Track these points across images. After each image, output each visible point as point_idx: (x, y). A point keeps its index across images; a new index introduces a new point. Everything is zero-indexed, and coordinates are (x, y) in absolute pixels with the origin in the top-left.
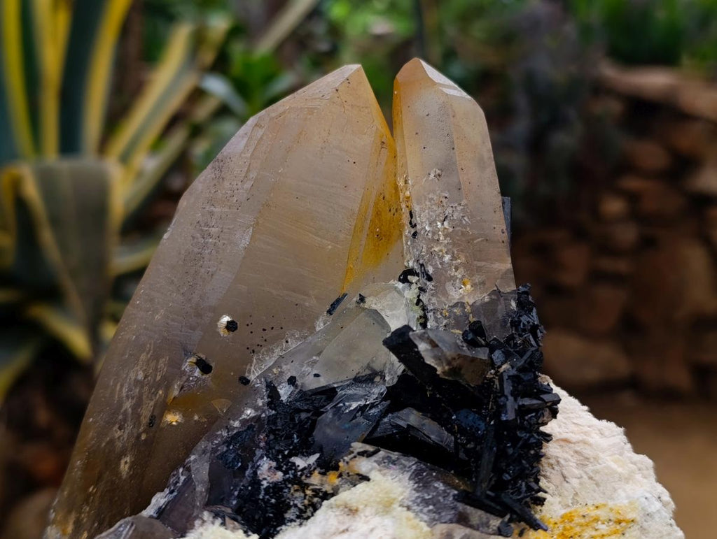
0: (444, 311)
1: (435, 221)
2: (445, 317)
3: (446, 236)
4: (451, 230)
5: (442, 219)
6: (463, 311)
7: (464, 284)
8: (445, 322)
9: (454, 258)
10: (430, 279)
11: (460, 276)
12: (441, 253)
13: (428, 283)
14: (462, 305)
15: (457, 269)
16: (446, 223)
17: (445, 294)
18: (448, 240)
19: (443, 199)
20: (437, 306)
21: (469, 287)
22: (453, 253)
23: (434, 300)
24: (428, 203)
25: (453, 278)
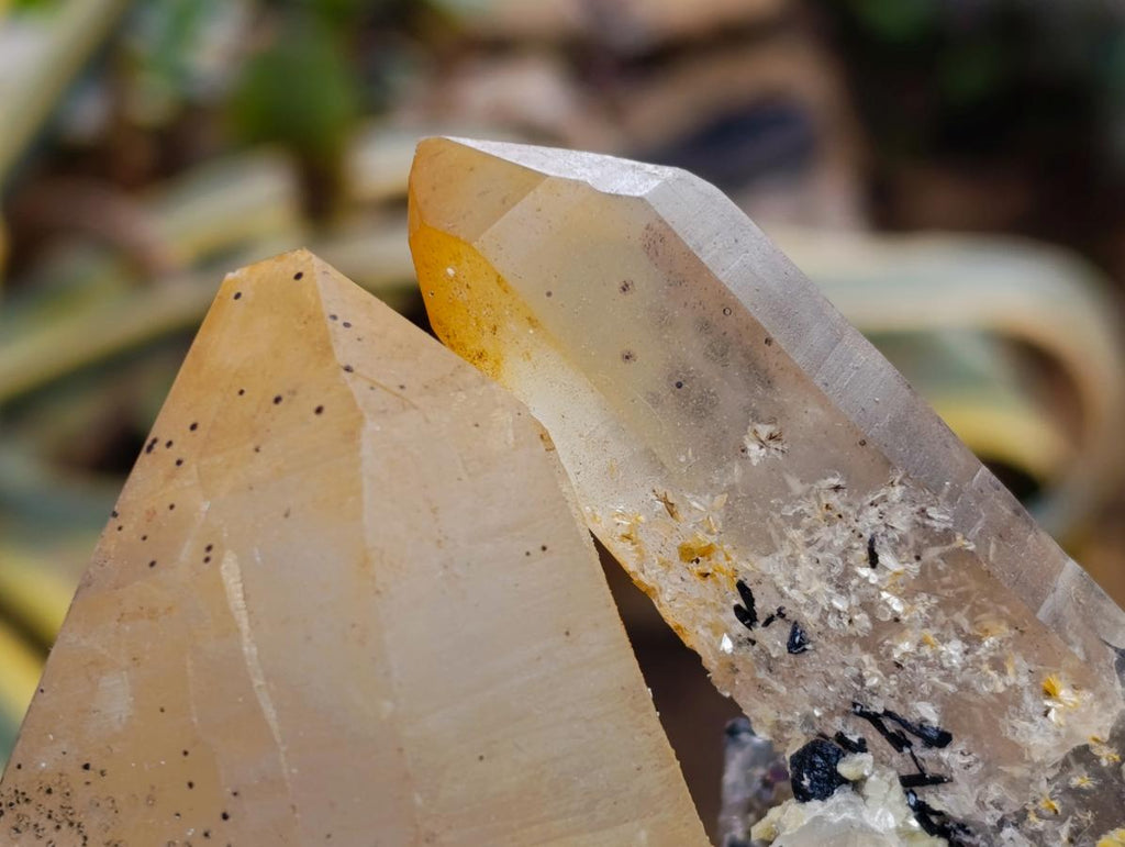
0: (1042, 805)
1: (848, 573)
2: (1057, 817)
3: (907, 595)
4: (915, 567)
5: (863, 554)
6: (1098, 773)
7: (1048, 694)
8: (1064, 832)
9: (971, 641)
10: (943, 740)
11: (1024, 680)
12: (927, 651)
13: (945, 754)
14: (1083, 755)
15: (998, 665)
16: (885, 558)
17: (1017, 753)
18: (924, 603)
19: (834, 499)
20: (1013, 803)
21: (1065, 693)
22: (959, 630)
23: (994, 791)
24: (795, 534)
25: (1009, 701)
